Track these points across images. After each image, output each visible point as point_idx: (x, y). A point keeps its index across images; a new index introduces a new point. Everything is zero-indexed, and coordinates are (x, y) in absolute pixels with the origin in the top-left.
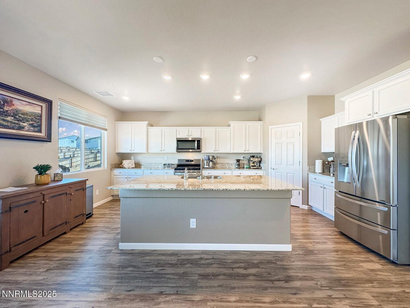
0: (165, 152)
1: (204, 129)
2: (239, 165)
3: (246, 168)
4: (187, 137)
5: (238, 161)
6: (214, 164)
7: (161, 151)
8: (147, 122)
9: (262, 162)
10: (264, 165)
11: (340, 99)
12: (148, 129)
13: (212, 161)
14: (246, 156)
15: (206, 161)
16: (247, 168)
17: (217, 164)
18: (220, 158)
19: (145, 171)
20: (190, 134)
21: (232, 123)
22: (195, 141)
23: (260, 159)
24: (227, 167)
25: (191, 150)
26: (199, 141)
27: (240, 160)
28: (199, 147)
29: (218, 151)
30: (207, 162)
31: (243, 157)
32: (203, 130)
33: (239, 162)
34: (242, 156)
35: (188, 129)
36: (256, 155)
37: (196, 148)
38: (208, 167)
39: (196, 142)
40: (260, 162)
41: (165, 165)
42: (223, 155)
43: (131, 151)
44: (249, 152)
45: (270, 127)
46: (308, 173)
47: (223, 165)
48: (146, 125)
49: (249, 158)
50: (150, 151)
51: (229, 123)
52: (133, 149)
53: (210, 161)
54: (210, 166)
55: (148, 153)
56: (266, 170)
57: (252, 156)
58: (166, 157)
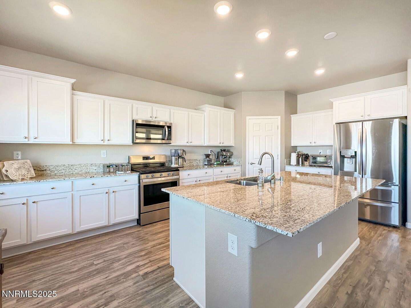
1: (174, 109)
3: (225, 165)
4: (150, 119)
5: (207, 156)
7: (103, 140)
8: (73, 81)
9: (233, 156)
10: (239, 160)
11: (330, 100)
12: (73, 94)
13: (181, 157)
15: (174, 158)
17: (186, 160)
18: (188, 152)
19: (76, 182)
20: (155, 115)
21: (208, 108)
23: (230, 154)
24: (195, 165)
26: (169, 127)
27: (209, 155)
28: (169, 137)
29: (191, 144)
30: (176, 159)
31: (211, 151)
32: (172, 111)
33: (209, 157)
35: (151, 107)
36: (226, 149)
37: (166, 138)
38: (177, 165)
39: (166, 129)
40: (230, 157)
41: (109, 167)
43: (27, 140)
44: (223, 145)
45: (248, 118)
46: (285, 165)
47: (190, 162)
48: (69, 87)
49: (218, 152)
50: (78, 141)
51: (202, 106)
52: (32, 135)
53: (179, 157)
54: (180, 164)
55: (74, 145)
56: (243, 166)
57: (224, 151)
58: (103, 152)
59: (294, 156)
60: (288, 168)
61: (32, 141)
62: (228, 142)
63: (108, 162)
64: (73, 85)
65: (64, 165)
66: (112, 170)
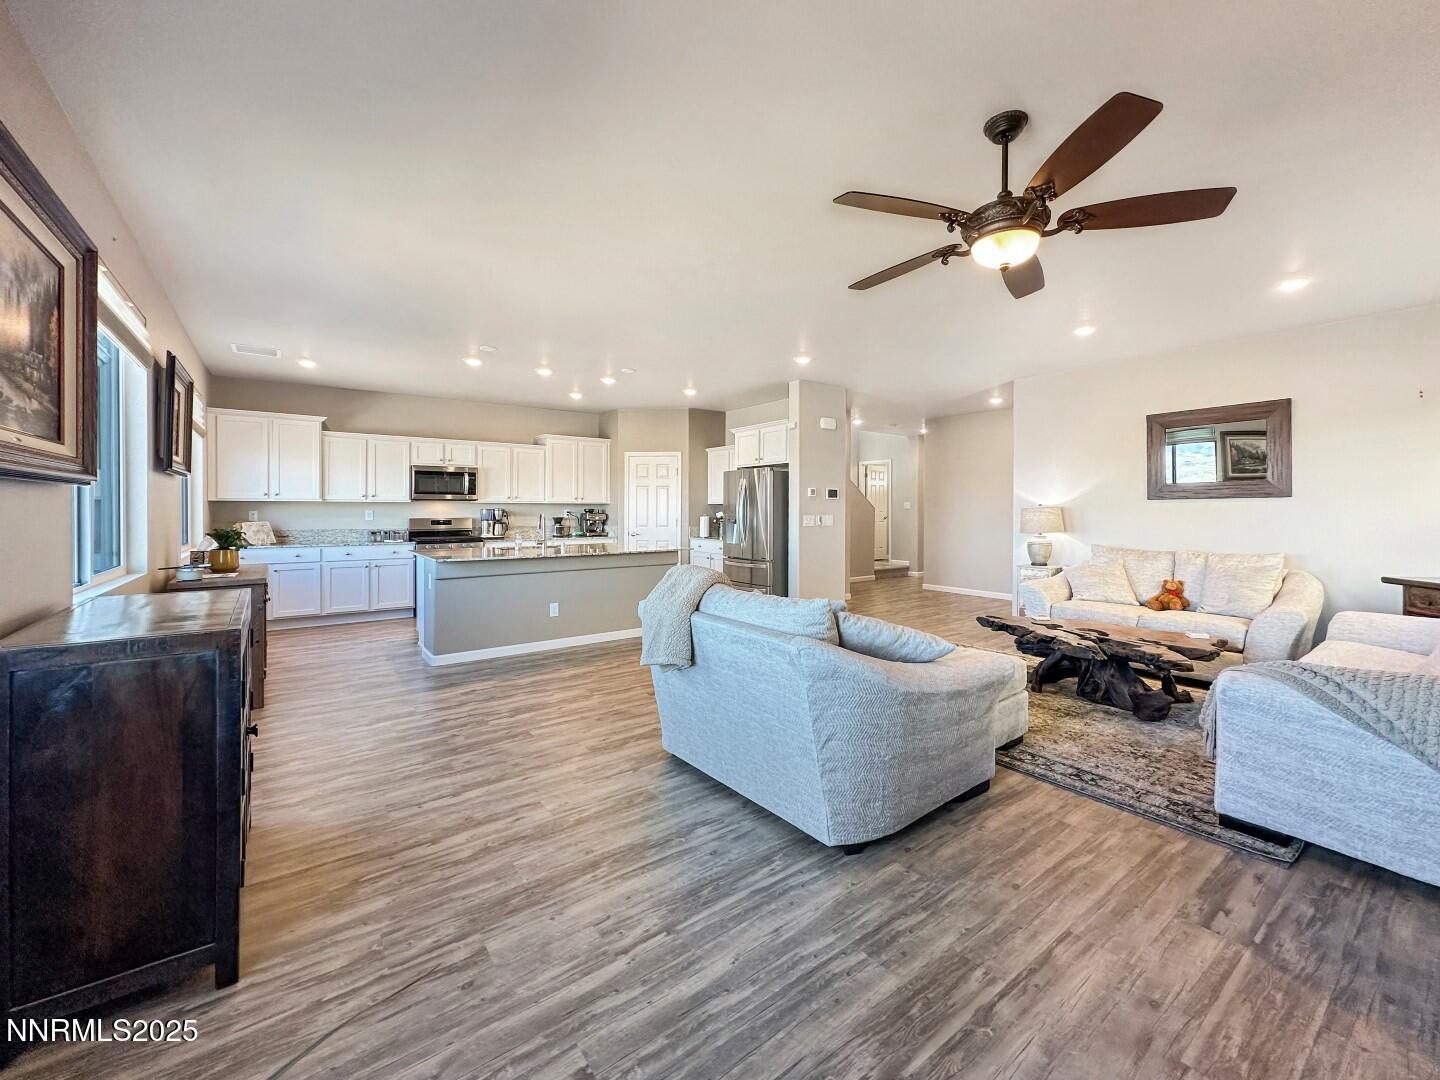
0: (376, 500)
1: (483, 446)
2: (560, 530)
3: (574, 536)
4: (441, 464)
5: (558, 521)
6: (506, 528)
7: (365, 496)
8: (324, 418)
9: (609, 522)
10: (614, 528)
12: (323, 435)
13: (500, 522)
14: (573, 509)
15: (485, 523)
16: (577, 536)
17: (512, 528)
18: (515, 514)
19: (325, 550)
20: (448, 457)
21: (550, 440)
22: (462, 474)
23: (604, 517)
24: (534, 536)
25: (449, 497)
26: (472, 475)
27: (562, 519)
28: (472, 490)
29: (517, 499)
30: (489, 525)
31: (568, 512)
32: (480, 448)
33: (560, 523)
34: (566, 511)
35: (442, 445)
36: (596, 508)
37: (466, 492)
38: (491, 535)
39: (467, 478)
40: (604, 523)
41: (375, 534)
42: (521, 509)
43: (266, 496)
44: (584, 502)
45: (627, 455)
46: (690, 537)
47: (523, 531)
48: (319, 426)
49: (582, 514)
50: (329, 498)
51: (541, 437)
52: (274, 490)
53: (496, 521)
54: (496, 533)
55: (325, 503)
56: (619, 538)
57: (591, 511)
58: (368, 514)
59: (704, 521)
60: (694, 543)
61: (272, 498)
62: (597, 496)
63: (375, 528)
64: (324, 423)
65: (312, 531)
66: (379, 539)
